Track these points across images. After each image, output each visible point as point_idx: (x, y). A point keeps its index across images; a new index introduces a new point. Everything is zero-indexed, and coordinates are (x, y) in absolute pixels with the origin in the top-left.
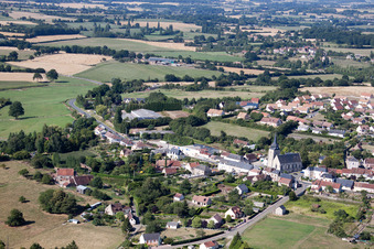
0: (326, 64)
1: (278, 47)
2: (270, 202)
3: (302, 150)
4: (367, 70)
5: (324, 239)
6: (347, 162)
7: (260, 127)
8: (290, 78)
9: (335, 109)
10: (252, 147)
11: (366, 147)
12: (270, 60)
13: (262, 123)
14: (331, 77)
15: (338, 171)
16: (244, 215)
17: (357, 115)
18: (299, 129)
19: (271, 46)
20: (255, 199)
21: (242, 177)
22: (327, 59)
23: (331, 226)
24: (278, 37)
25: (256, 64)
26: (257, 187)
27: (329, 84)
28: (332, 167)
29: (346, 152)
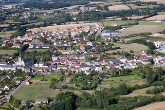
0: (36, 18)
1: (14, 13)
2: (23, 80)
3: (33, 56)
4: (53, 19)
5: (48, 91)
6: (52, 58)
7: (12, 49)
8: (21, 26)
9: (43, 36)
10: (11, 58)
11: (59, 50)
12: (11, 19)
13: (13, 47)
14: (39, 23)
15: (49, 62)
16: (12, 87)
17: (53, 38)
18: (30, 47)
19: (10, 13)
20: (16, 80)
21: (9, 72)
22: (36, 16)
23: (50, 85)
24: (12, 9)
25: (5, 22)
26: (16, 74)
27: (39, 26)
28: (47, 61)
29: (51, 54)
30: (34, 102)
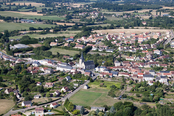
0: (103, 19)
1: (81, 13)
2: (81, 83)
3: (94, 59)
4: (122, 21)
5: (106, 99)
6: (115, 63)
7: (75, 50)
8: (87, 26)
9: (108, 39)
10: (72, 59)
11: (123, 56)
12: (78, 18)
13: (76, 47)
14: (106, 25)
15: (111, 68)
16: (69, 90)
17: (118, 42)
18: (93, 49)
19: (78, 12)
20: (74, 82)
21: (68, 73)
22: (103, 17)
23: (109, 93)
24: (80, 7)
25: (71, 21)
26: (75, 77)
27: (105, 28)
28: (109, 66)
29: (114, 59)
30: (90, 109)
